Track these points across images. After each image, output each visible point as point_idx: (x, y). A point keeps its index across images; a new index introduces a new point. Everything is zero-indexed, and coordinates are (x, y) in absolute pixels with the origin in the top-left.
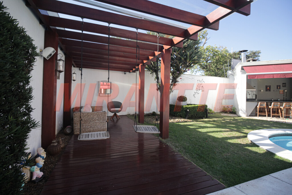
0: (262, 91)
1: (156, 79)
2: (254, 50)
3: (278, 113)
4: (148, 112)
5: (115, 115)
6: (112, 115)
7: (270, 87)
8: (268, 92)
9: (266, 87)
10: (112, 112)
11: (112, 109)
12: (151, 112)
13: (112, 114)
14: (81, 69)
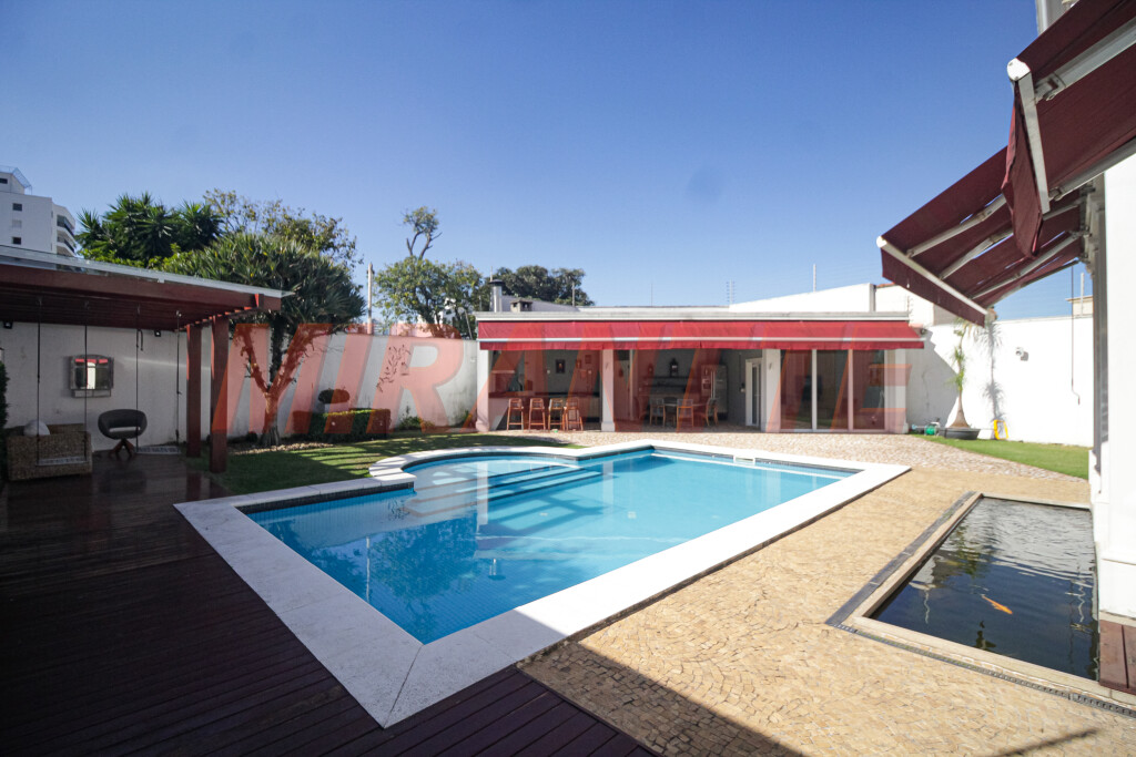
0: (549, 372)
1: (245, 353)
2: (570, 268)
3: (540, 419)
4: (235, 435)
5: (124, 442)
6: (112, 448)
7: (563, 363)
8: (560, 375)
9: (557, 363)
10: (114, 436)
11: (112, 430)
12: (244, 433)
13: (112, 444)
14: (8, 325)
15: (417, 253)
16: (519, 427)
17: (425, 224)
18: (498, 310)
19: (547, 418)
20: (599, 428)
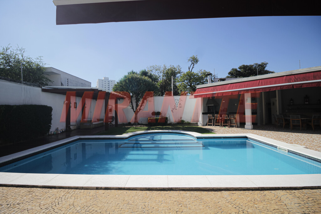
15: (190, 70)
16: (211, 125)
17: (195, 61)
18: (209, 83)
19: (221, 123)
20: (244, 127)
